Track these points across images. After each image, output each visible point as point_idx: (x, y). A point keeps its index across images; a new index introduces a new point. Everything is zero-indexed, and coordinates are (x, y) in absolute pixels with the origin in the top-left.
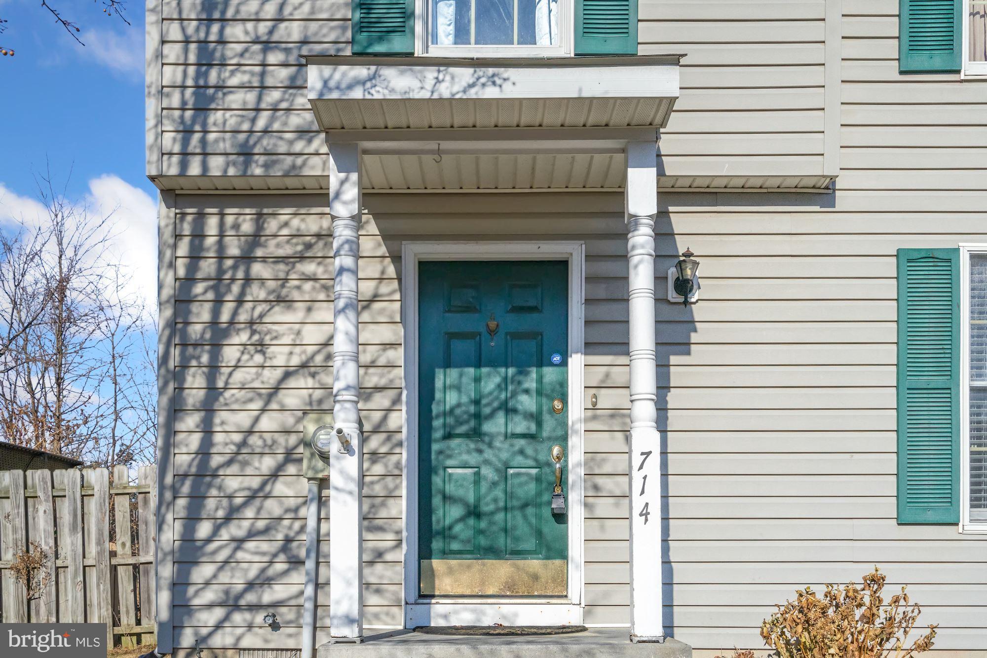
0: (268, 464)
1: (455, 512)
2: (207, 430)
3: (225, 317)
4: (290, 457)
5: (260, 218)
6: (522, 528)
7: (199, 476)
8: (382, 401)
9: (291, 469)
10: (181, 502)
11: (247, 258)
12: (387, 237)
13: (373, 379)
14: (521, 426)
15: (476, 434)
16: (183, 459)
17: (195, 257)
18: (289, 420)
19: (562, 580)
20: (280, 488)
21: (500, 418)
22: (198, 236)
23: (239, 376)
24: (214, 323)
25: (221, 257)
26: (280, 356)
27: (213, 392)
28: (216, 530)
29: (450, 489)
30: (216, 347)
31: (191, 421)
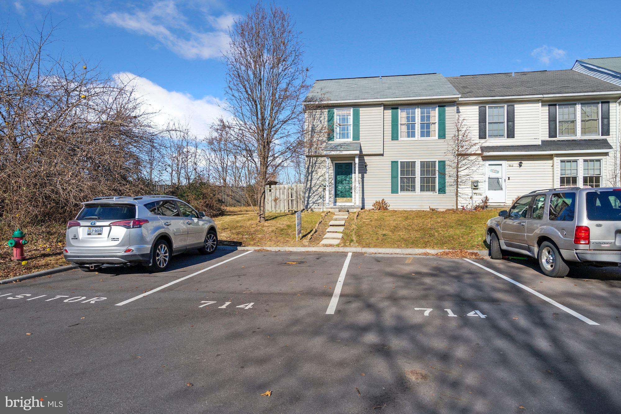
0: (318, 187)
1: (339, 192)
2: (311, 183)
3: (313, 170)
4: (320, 186)
5: (317, 159)
6: (347, 194)
7: (310, 188)
8: (331, 179)
9: (320, 187)
10: (308, 191)
11: (315, 163)
12: (331, 161)
13: (330, 177)
14: (347, 182)
15: (342, 183)
16: (308, 186)
17: (310, 163)
18: (320, 182)
19: (352, 200)
20: (319, 190)
21: (345, 181)
22: (310, 161)
23: (314, 177)
24: (312, 171)
25: (312, 163)
26: (319, 174)
27: (312, 179)
28: (312, 194)
29: (339, 189)
30: (312, 173)
31: (309, 182)
